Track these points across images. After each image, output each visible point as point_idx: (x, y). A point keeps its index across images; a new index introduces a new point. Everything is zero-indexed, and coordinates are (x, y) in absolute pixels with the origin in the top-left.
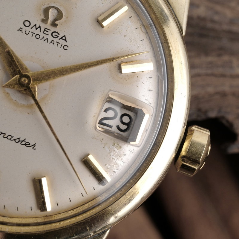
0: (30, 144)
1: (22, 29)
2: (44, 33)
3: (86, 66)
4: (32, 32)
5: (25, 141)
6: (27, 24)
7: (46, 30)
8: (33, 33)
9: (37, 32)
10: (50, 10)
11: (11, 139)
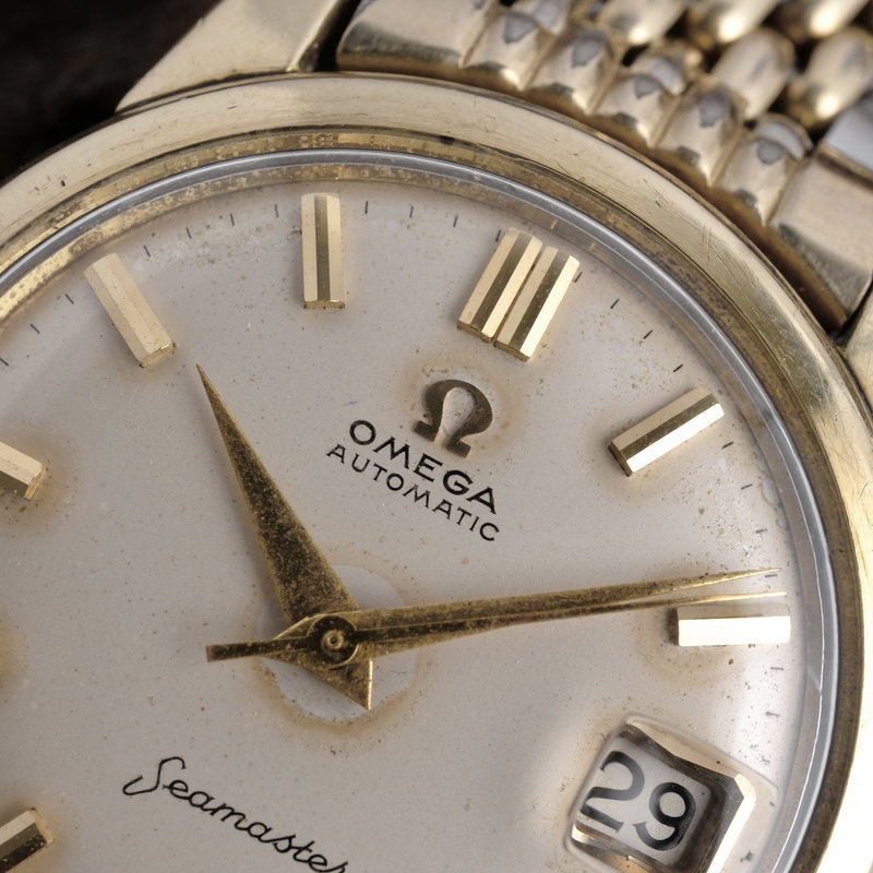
0: (325, 864)
1: (344, 449)
2: (417, 471)
3: (553, 604)
4: (375, 465)
5: (310, 851)
6: (363, 433)
7: (427, 461)
8: (381, 469)
9: (396, 465)
10: (448, 394)
11: (263, 838)
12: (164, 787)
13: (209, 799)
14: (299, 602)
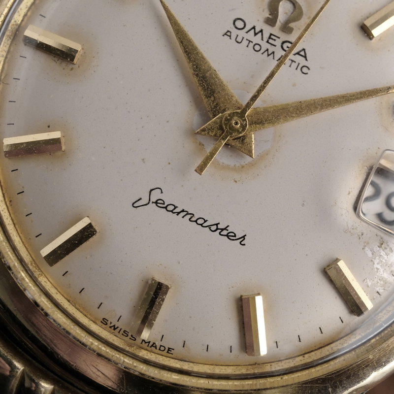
0: (235, 236)
1: (231, 32)
2: (268, 42)
4: (247, 40)
5: (227, 230)
6: (240, 24)
7: (272, 37)
8: (250, 41)
9: (257, 39)
10: (281, 3)
11: (203, 225)
12: (153, 202)
13: (176, 207)
14: (215, 107)
